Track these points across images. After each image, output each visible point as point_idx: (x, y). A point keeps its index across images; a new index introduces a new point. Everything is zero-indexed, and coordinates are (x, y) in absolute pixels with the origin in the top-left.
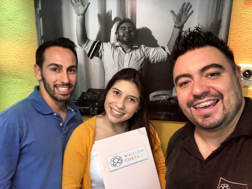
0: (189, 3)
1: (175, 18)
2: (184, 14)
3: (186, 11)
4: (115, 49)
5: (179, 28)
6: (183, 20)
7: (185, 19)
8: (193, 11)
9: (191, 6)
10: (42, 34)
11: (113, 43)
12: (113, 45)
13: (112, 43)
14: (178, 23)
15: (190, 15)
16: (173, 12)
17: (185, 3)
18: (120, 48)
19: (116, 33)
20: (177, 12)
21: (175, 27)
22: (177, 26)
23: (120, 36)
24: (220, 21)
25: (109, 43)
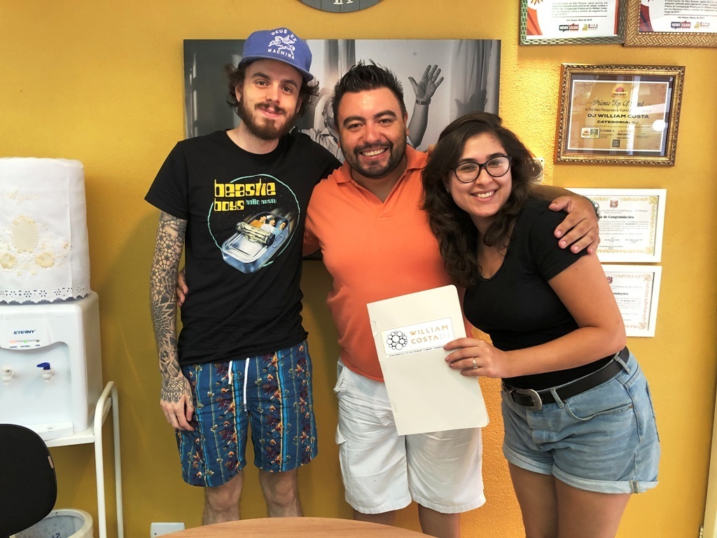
0: (437, 66)
1: (416, 89)
2: (429, 82)
3: (432, 77)
4: (322, 139)
5: (423, 103)
6: (428, 92)
7: (432, 91)
8: (443, 78)
9: (440, 70)
10: (196, 119)
11: (319, 130)
12: (318, 133)
13: (316, 130)
14: (422, 97)
15: (438, 84)
16: (412, 80)
17: (430, 66)
18: (331, 138)
19: (323, 114)
20: (419, 80)
21: (417, 102)
22: (421, 100)
23: (330, 118)
24: (485, 92)
25: (311, 129)
